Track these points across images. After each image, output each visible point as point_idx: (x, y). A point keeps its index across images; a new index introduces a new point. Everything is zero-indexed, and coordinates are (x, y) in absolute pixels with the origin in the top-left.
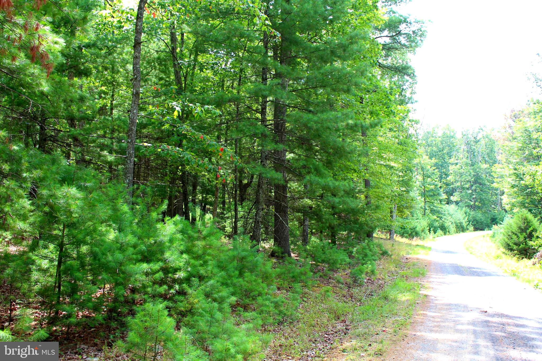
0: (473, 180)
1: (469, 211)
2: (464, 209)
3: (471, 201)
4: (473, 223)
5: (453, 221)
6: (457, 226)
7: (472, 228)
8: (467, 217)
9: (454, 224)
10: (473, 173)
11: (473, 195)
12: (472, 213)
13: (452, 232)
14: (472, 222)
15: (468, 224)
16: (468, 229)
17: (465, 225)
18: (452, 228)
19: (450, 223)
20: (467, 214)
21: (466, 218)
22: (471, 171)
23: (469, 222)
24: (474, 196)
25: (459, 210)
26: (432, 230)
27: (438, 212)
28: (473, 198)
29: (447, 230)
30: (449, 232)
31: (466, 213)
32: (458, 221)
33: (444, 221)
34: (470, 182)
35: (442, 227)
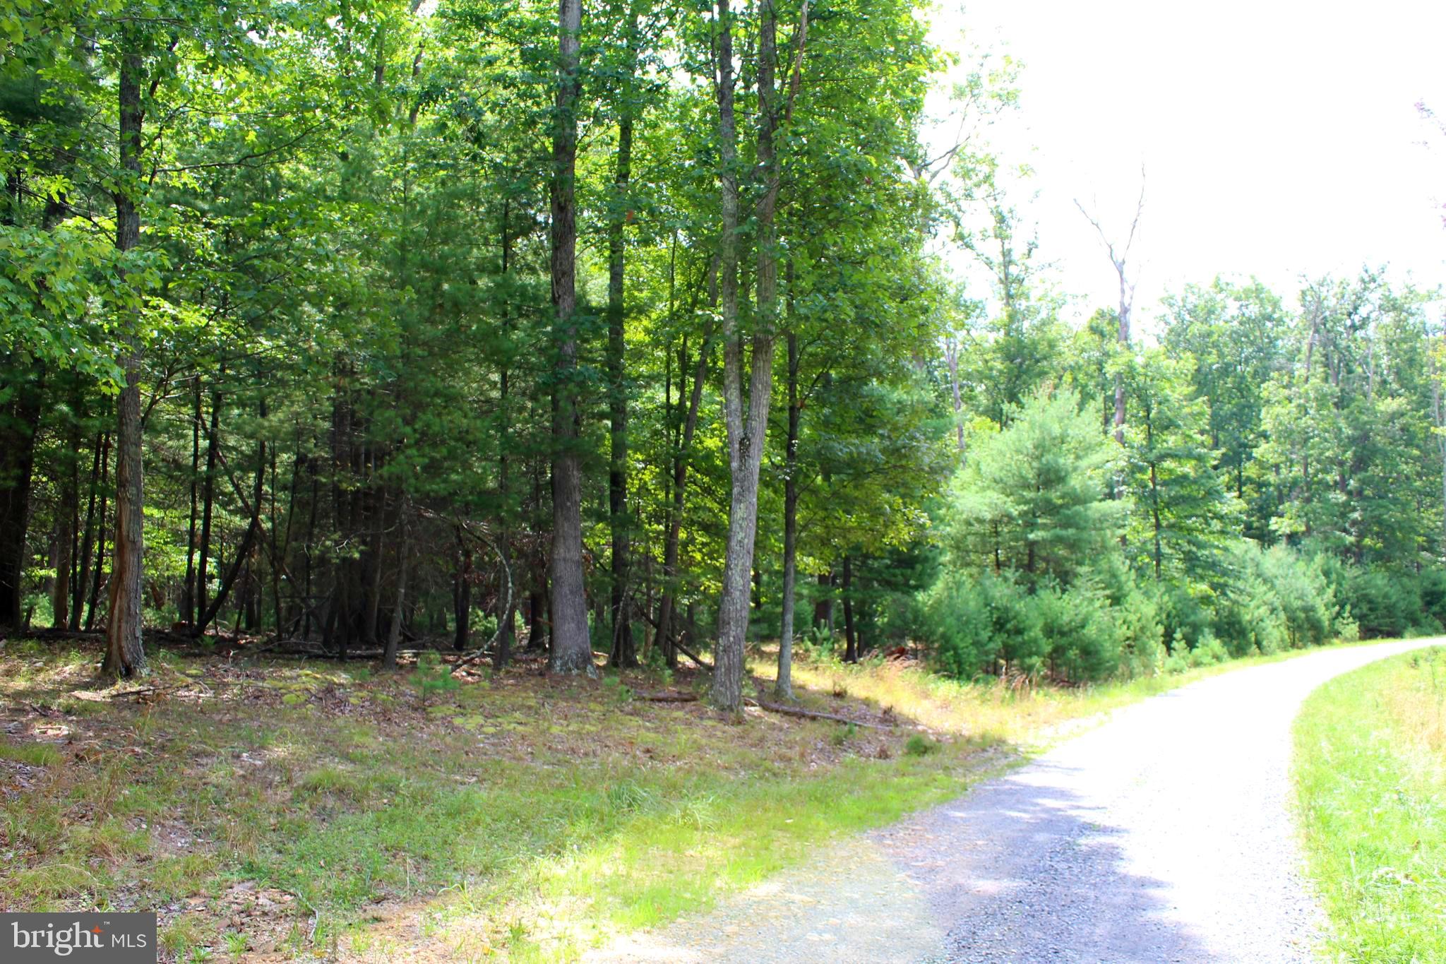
0: (1349, 454)
1: (1338, 565)
2: (1319, 558)
3: (1345, 531)
4: (1356, 611)
5: (1277, 603)
6: (1292, 619)
7: (1353, 629)
8: (1333, 586)
9: (1283, 616)
10: (1348, 431)
11: (1354, 510)
12: (1352, 572)
13: (1274, 645)
14: (1353, 606)
15: (1339, 614)
16: (1337, 634)
17: (1324, 615)
18: (1275, 630)
19: (1263, 611)
20: (1334, 576)
21: (1330, 592)
22: (1342, 423)
23: (1342, 607)
24: (1356, 515)
25: (1301, 564)
26: (1178, 635)
27: (1213, 565)
28: (1354, 523)
29: (1252, 636)
30: (1258, 644)
31: (1327, 573)
32: (1299, 603)
33: (1235, 602)
34: (1341, 464)
35: (1231, 624)
